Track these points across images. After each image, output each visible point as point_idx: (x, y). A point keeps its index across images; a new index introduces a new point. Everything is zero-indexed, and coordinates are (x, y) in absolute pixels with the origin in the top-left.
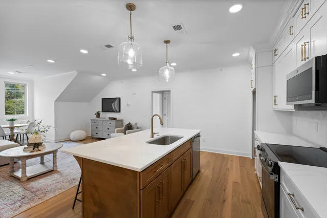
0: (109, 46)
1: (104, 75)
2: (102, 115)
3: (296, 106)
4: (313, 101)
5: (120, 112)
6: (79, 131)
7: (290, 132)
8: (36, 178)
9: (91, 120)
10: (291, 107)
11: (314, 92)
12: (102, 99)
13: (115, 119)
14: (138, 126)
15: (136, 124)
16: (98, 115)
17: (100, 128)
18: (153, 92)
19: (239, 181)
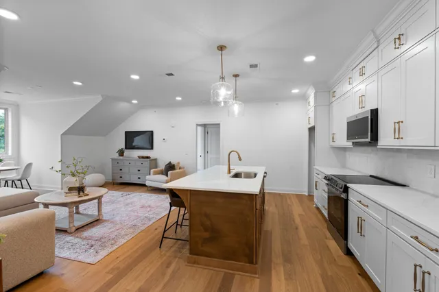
0: (171, 74)
1: (135, 102)
2: (127, 153)
3: (353, 143)
4: (369, 140)
5: (152, 148)
6: (97, 174)
7: (344, 166)
8: (85, 228)
9: (112, 159)
10: (349, 144)
11: (369, 134)
12: (126, 132)
13: (148, 157)
14: (181, 165)
15: (179, 163)
16: (121, 153)
17: (125, 170)
18: (198, 125)
19: (303, 213)
